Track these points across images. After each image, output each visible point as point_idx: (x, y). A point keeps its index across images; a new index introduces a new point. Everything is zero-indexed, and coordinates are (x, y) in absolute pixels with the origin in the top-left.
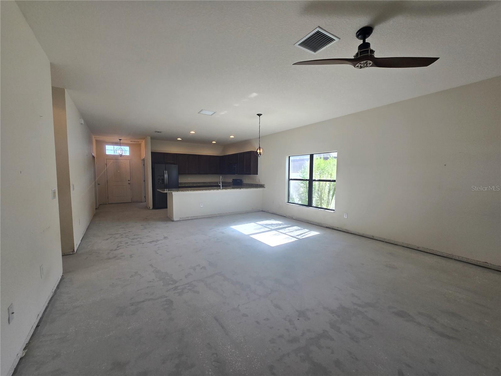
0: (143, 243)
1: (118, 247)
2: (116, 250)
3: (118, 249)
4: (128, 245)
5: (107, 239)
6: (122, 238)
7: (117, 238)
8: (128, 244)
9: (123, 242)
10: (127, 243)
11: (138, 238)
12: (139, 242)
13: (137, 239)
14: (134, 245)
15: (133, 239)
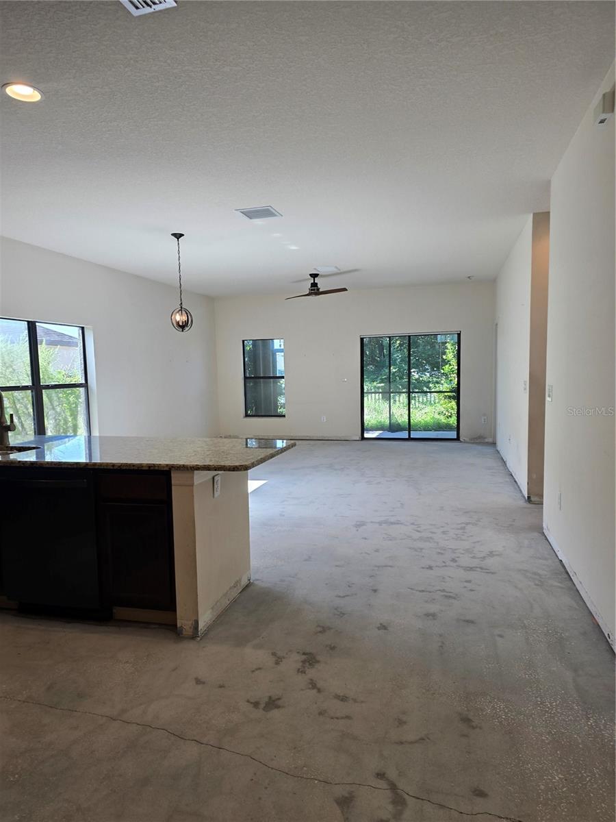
0: (413, 524)
1: (463, 528)
2: (467, 524)
3: (463, 525)
4: (442, 527)
5: (493, 556)
6: (454, 551)
7: (467, 551)
8: (442, 530)
9: (453, 538)
10: (444, 533)
11: (415, 540)
12: (419, 529)
13: (421, 539)
14: (431, 525)
15: (428, 539)
